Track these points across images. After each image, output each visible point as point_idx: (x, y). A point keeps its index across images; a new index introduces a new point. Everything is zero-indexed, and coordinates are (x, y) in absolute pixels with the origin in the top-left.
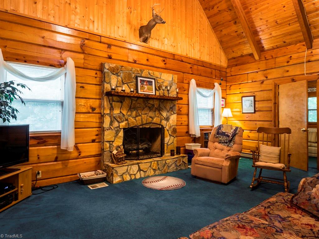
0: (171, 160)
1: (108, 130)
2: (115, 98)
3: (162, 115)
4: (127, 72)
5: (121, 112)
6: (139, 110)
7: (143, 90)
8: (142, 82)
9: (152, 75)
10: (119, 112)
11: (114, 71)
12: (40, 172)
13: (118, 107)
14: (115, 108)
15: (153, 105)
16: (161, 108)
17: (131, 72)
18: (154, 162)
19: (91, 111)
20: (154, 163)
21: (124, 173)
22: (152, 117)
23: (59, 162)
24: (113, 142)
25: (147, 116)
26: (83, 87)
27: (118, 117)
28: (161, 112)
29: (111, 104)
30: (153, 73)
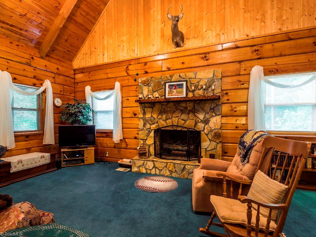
0: (191, 166)
1: (141, 130)
2: (146, 105)
3: (198, 117)
4: (156, 81)
5: (152, 116)
6: (169, 113)
7: (171, 95)
8: (171, 87)
9: (183, 77)
10: (150, 116)
11: (145, 83)
12: (107, 153)
13: (149, 112)
14: (147, 112)
15: (186, 108)
16: (196, 109)
17: (160, 80)
18: (170, 163)
19: (133, 116)
20: (171, 165)
21: (141, 166)
22: (185, 120)
23: (116, 149)
24: (146, 140)
25: (179, 119)
26: (128, 99)
27: (149, 120)
28: (196, 114)
29: (144, 110)
30: (185, 74)
